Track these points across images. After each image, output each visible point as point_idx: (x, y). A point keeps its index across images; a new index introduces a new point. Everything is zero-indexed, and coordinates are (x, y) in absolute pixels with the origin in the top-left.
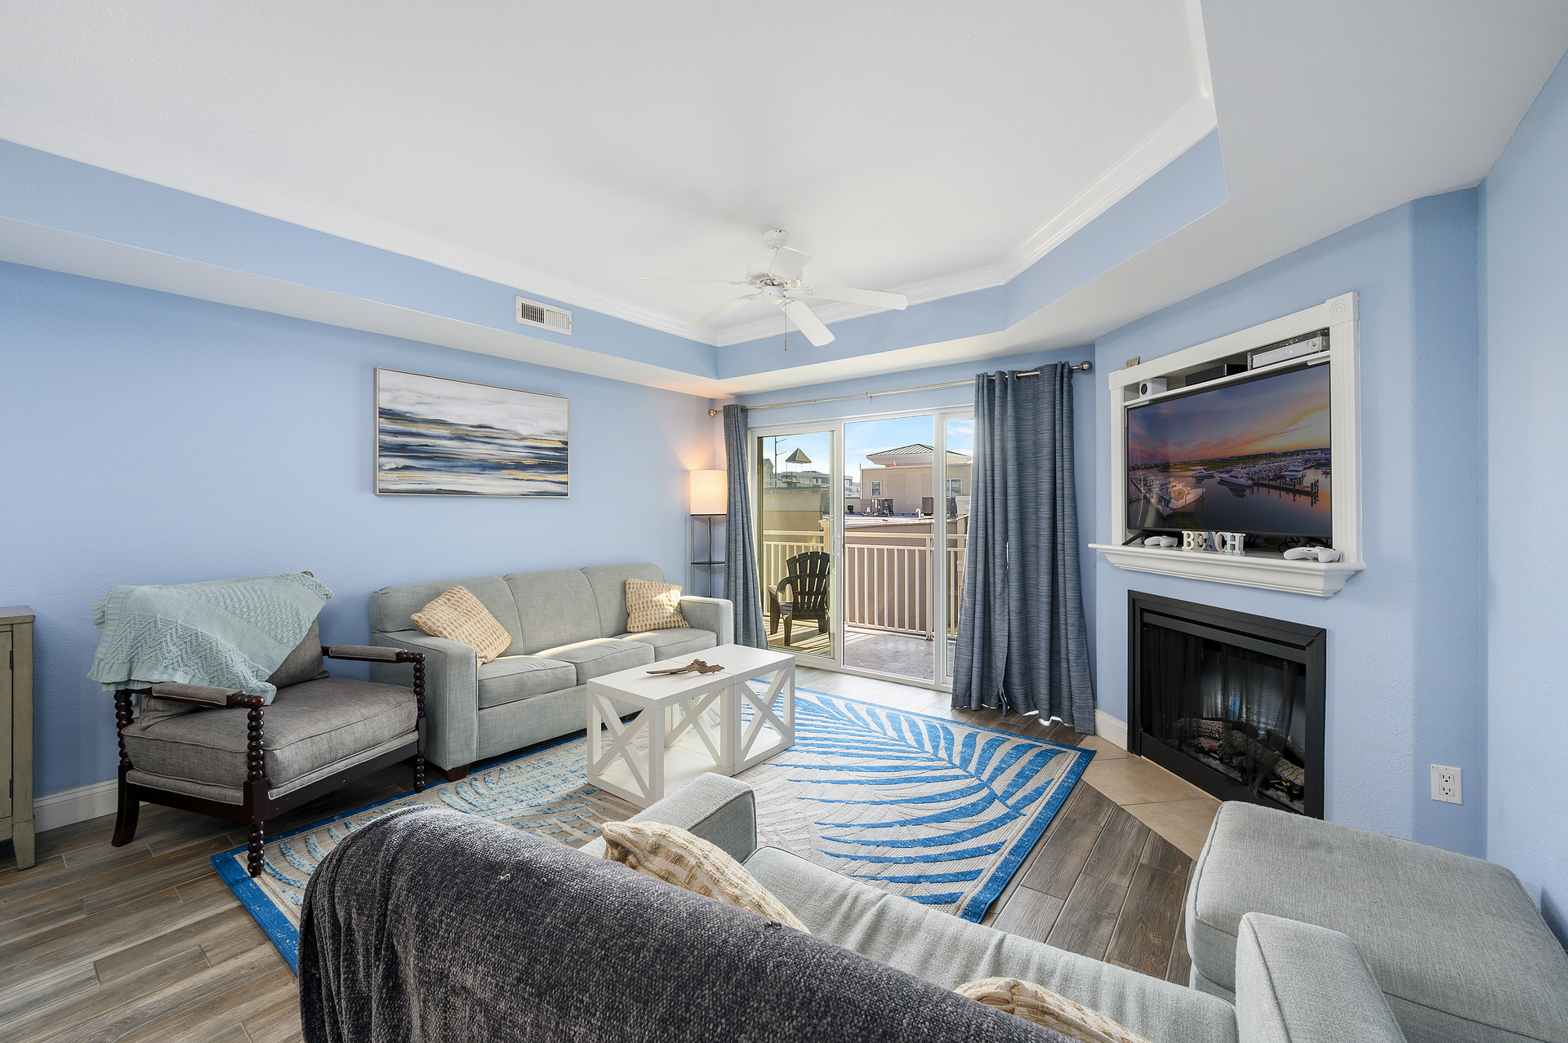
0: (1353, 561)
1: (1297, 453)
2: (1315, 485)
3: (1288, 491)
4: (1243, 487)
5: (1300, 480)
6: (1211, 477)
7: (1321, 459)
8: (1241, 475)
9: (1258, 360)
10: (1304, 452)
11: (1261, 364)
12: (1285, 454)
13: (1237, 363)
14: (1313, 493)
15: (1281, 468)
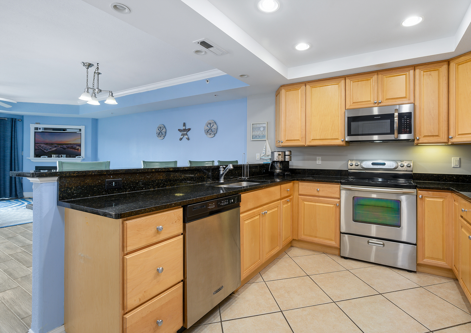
0: (84, 157)
1: (75, 144)
2: (78, 148)
3: (74, 149)
4: (65, 148)
5: (76, 148)
6: (59, 146)
7: (80, 145)
8: (65, 146)
9: (68, 130)
10: (76, 144)
11: (68, 131)
12: (73, 144)
13: (64, 130)
14: (78, 149)
15: (73, 146)
